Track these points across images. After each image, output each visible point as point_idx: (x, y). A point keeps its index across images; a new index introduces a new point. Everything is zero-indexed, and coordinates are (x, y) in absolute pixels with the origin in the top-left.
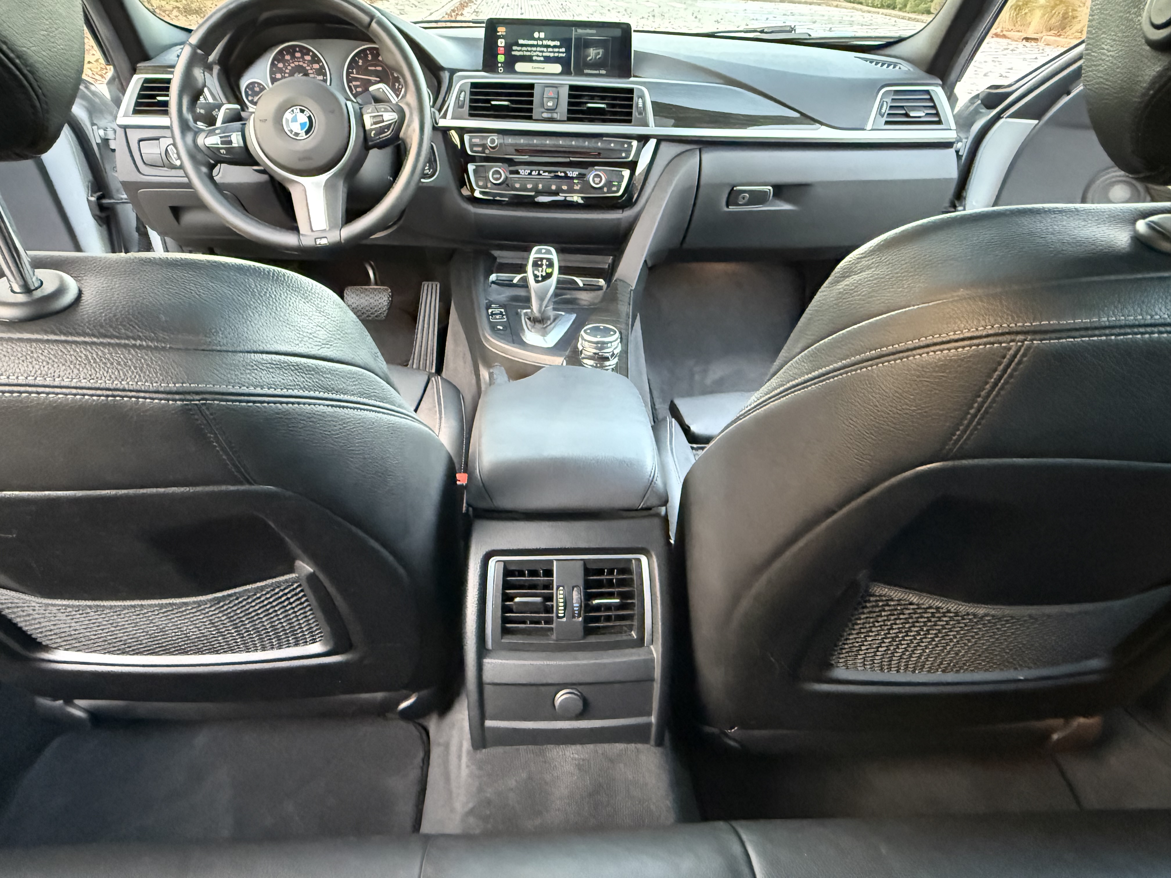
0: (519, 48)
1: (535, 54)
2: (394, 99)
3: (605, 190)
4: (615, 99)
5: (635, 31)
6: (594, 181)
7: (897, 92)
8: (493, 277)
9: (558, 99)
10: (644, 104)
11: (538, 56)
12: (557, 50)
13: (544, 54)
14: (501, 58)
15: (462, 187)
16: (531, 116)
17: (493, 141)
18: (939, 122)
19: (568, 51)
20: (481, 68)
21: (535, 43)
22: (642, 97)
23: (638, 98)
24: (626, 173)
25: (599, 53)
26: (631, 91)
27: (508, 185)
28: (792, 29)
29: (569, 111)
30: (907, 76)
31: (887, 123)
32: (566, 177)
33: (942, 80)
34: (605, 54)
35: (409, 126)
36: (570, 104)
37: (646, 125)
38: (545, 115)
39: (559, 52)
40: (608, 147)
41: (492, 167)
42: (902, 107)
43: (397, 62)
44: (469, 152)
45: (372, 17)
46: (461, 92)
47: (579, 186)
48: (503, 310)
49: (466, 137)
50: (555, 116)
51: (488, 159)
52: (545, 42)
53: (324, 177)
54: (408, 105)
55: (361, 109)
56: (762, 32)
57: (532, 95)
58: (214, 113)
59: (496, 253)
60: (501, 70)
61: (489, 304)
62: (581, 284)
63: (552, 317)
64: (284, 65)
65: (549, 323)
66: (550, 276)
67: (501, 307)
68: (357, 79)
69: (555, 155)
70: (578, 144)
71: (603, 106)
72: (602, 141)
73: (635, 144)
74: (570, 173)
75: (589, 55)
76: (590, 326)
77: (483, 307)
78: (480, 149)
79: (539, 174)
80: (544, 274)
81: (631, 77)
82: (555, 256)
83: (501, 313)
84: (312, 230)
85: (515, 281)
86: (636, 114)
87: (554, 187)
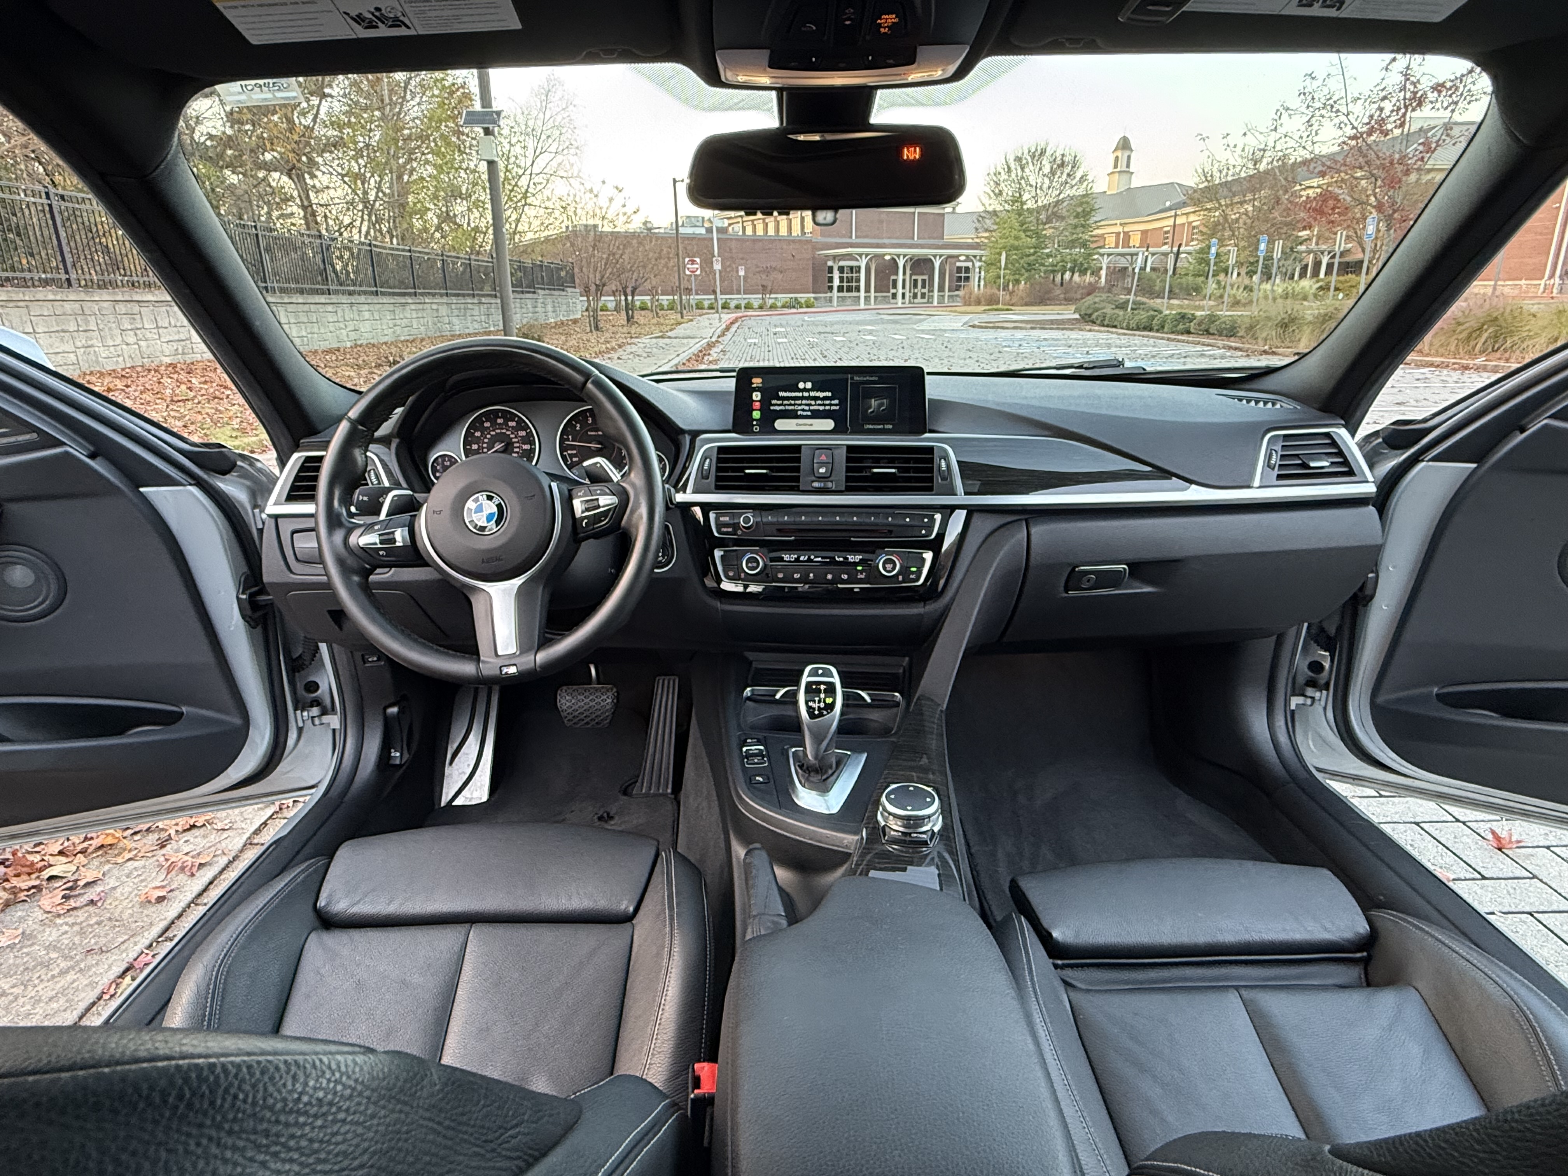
0: (779, 402)
1: (800, 408)
2: (615, 476)
3: (900, 578)
4: (907, 460)
5: (929, 374)
6: (884, 568)
7: (1285, 436)
8: (748, 691)
9: (833, 463)
10: (948, 466)
11: (803, 410)
12: (827, 402)
13: (812, 408)
14: (756, 415)
15: (705, 575)
16: (798, 486)
17: (747, 520)
18: (1351, 473)
19: (842, 403)
20: (730, 427)
21: (800, 394)
22: (946, 458)
23: (940, 460)
24: (928, 556)
25: (882, 405)
26: (930, 450)
27: (767, 574)
28: (1121, 364)
29: (848, 479)
30: (1294, 416)
31: (1280, 477)
32: (846, 563)
33: (1342, 418)
34: (891, 404)
35: (633, 512)
36: (848, 470)
37: (953, 493)
38: (816, 484)
39: (831, 405)
40: (901, 522)
41: (745, 553)
42: (1297, 456)
43: (618, 428)
44: (716, 534)
45: (587, 375)
46: (706, 459)
47: (865, 574)
48: (762, 748)
49: (712, 516)
50: (829, 485)
51: (741, 542)
52: (812, 394)
53: (518, 582)
54: (633, 485)
55: (570, 491)
56: (1081, 367)
57: (798, 460)
58: (381, 500)
59: (750, 655)
60: (756, 429)
61: (743, 738)
62: (868, 700)
63: (834, 760)
64: (482, 433)
65: (830, 772)
66: (830, 707)
67: (759, 742)
68: (573, 447)
69: (831, 534)
70: (861, 520)
71: (893, 470)
72: (893, 515)
73: (938, 517)
74: (851, 558)
75: (870, 407)
76: (893, 786)
77: (734, 742)
78: (730, 530)
79: (809, 560)
80: (822, 705)
81: (925, 432)
82: (836, 680)
83: (760, 754)
84: (497, 655)
85: (778, 696)
86: (938, 480)
87: (829, 577)
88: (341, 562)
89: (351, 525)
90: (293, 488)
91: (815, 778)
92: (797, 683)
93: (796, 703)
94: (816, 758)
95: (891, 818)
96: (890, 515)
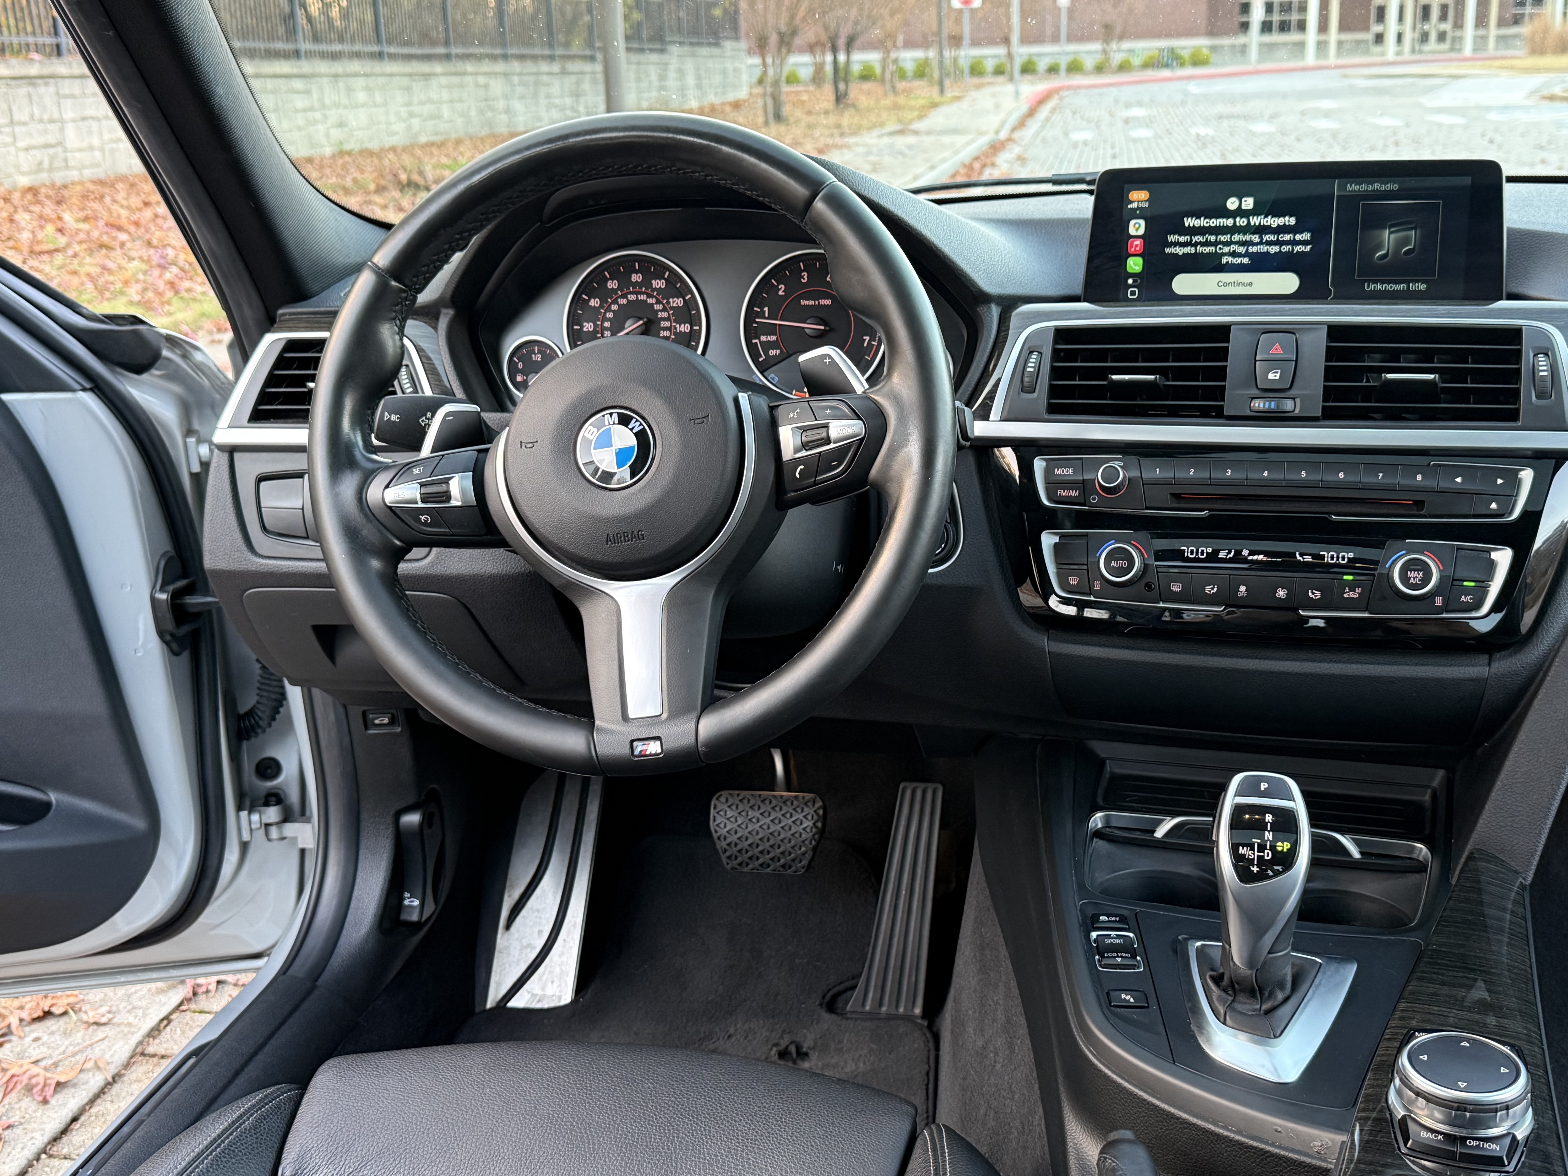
0: (1182, 239)
1: (1226, 250)
2: (858, 383)
3: (1439, 601)
4: (1461, 356)
5: (1512, 179)
6: (1405, 580)
8: (1097, 820)
9: (1296, 361)
10: (1554, 369)
11: (1234, 254)
12: (1287, 237)
13: (1253, 249)
14: (1135, 265)
15: (1020, 583)
16: (1222, 407)
17: (1110, 475)
19: (1319, 238)
20: (1078, 289)
21: (1230, 222)
22: (1547, 350)
23: (1535, 355)
24: (1503, 557)
25: (1406, 241)
26: (1515, 334)
27: (1149, 586)
29: (1328, 393)
32: (1319, 566)
34: (1426, 240)
35: (894, 451)
36: (1330, 375)
37: (1561, 425)
38: (1259, 405)
39: (1294, 243)
40: (1444, 484)
41: (1104, 540)
43: (870, 289)
44: (1046, 502)
45: (815, 185)
46: (1031, 352)
47: (1358, 590)
48: (1131, 935)
49: (1039, 465)
50: (1288, 405)
51: (1094, 519)
52: (1255, 221)
53: (668, 581)
54: (896, 399)
55: (772, 409)
57: (1223, 354)
58: (423, 421)
59: (1102, 748)
60: (1133, 293)
61: (1090, 912)
62: (1356, 853)
63: (1288, 973)
64: (603, 301)
65: (1280, 996)
66: (1287, 860)
67: (1124, 922)
68: (770, 329)
69: (1285, 507)
70: (1352, 478)
71: (1431, 377)
72: (1425, 470)
73: (1527, 476)
74: (1329, 556)
75: (1379, 247)
76: (1422, 1037)
77: (1073, 920)
78: (1074, 493)
79: (1238, 558)
80: (1268, 855)
81: (1501, 299)
82: (1299, 805)
83: (1126, 948)
84: (625, 717)
85: (1160, 833)
86: (1529, 397)
87: (1281, 593)
88: (351, 533)
89: (369, 466)
90: (264, 397)
91: (1247, 1006)
92: (1212, 807)
93: (1206, 848)
94: (1251, 962)
95: (1421, 1102)
96: (1419, 469)
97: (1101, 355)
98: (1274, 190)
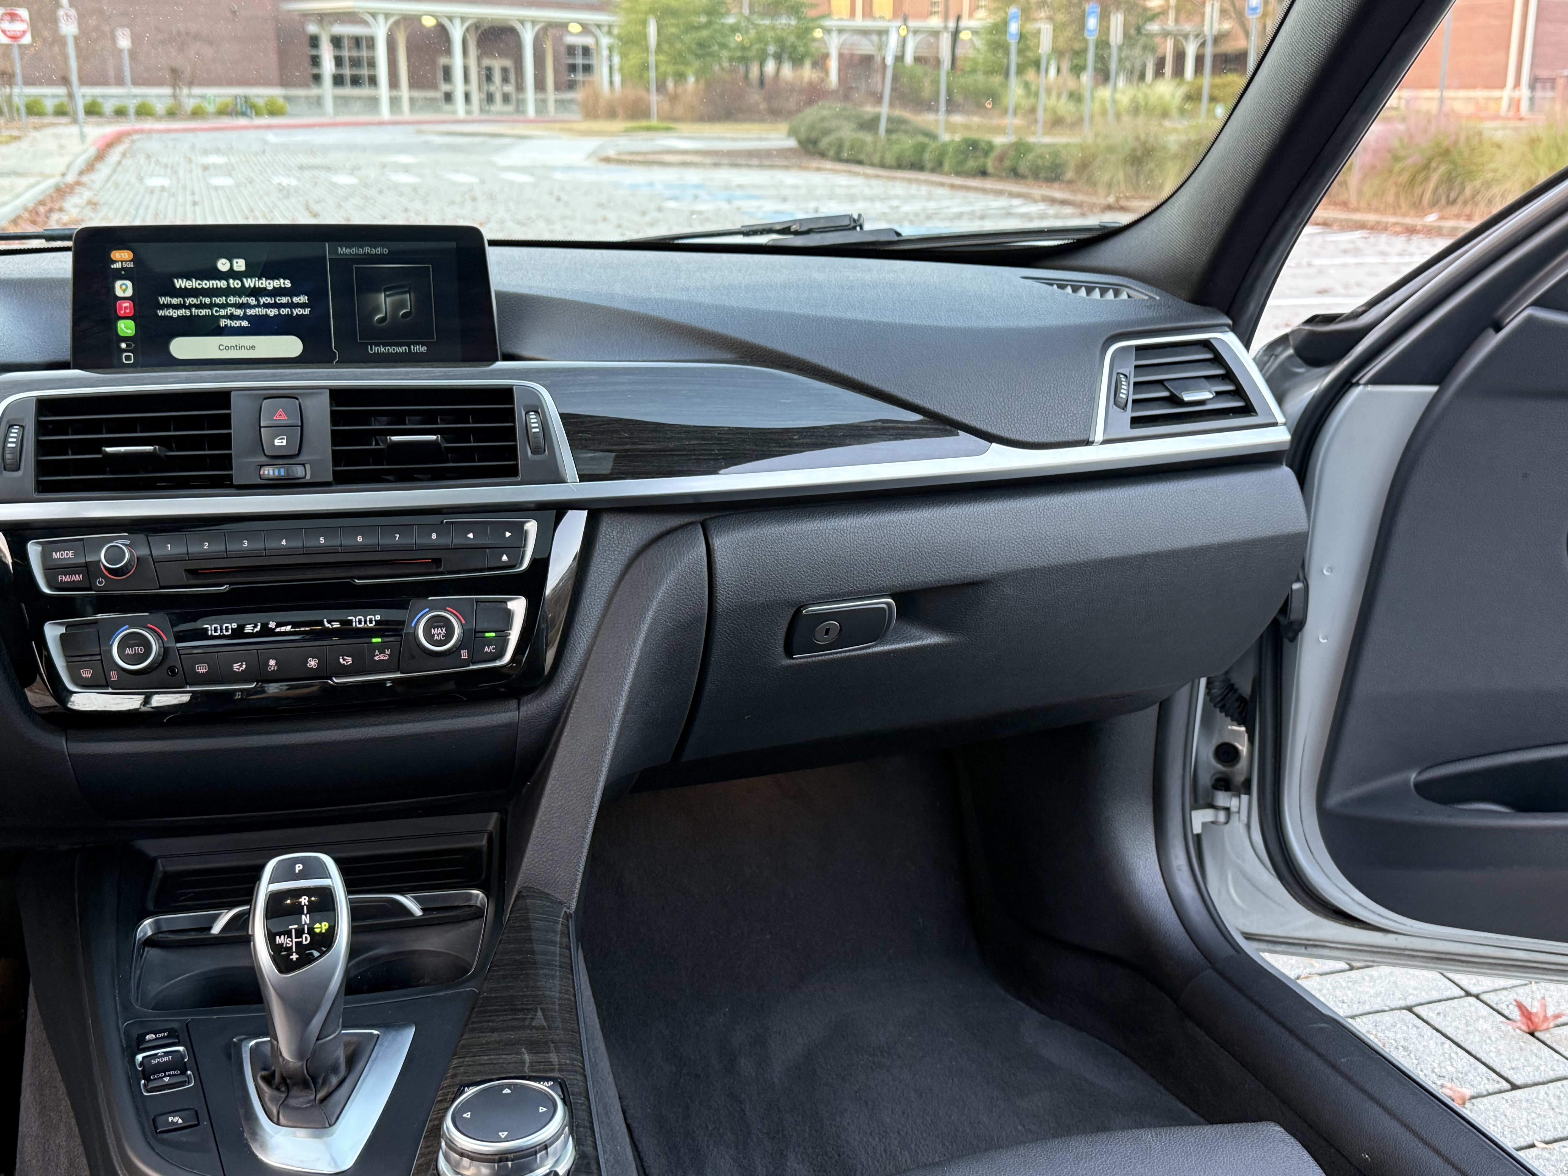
0: (175, 301)
1: (223, 312)
3: (464, 655)
4: (461, 416)
5: (493, 243)
6: (429, 637)
7: (1139, 348)
8: (147, 927)
9: (302, 426)
10: (545, 426)
11: (232, 317)
12: (284, 300)
13: (250, 312)
14: (126, 328)
15: (27, 682)
16: (230, 477)
17: (115, 555)
18: (1248, 410)
19: (316, 299)
20: (66, 354)
21: (222, 284)
22: (537, 408)
23: (527, 413)
24: (518, 606)
25: (402, 305)
26: (506, 394)
27: (172, 669)
28: (855, 224)
29: (338, 458)
30: (1151, 314)
31: (1136, 422)
32: (347, 631)
33: (1228, 314)
34: (421, 303)
36: (337, 438)
37: (558, 478)
38: (269, 472)
39: (291, 306)
40: (458, 541)
41: (116, 626)
42: (1161, 382)
44: (46, 590)
46: (11, 426)
47: (388, 652)
48: (181, 1049)
49: (34, 550)
50: (299, 471)
51: (105, 603)
52: (249, 283)
56: (786, 231)
57: (225, 421)
59: (151, 847)
60: (127, 358)
61: (135, 1033)
62: (419, 911)
63: (341, 1055)
65: (334, 1081)
66: (325, 941)
67: (174, 1037)
69: (309, 575)
70: (371, 541)
71: (434, 437)
72: (440, 528)
73: (531, 527)
74: (358, 620)
75: (377, 310)
76: (470, 1092)
77: (116, 1046)
78: (77, 578)
79: (266, 631)
80: (306, 939)
81: (497, 360)
82: (335, 881)
83: (175, 1064)
85: (216, 929)
86: (525, 453)
87: (312, 663)
91: (300, 1099)
92: (248, 897)
93: (247, 940)
94: (300, 1054)
95: (466, 1161)
96: (433, 527)
97: (95, 425)
98: (265, 251)
